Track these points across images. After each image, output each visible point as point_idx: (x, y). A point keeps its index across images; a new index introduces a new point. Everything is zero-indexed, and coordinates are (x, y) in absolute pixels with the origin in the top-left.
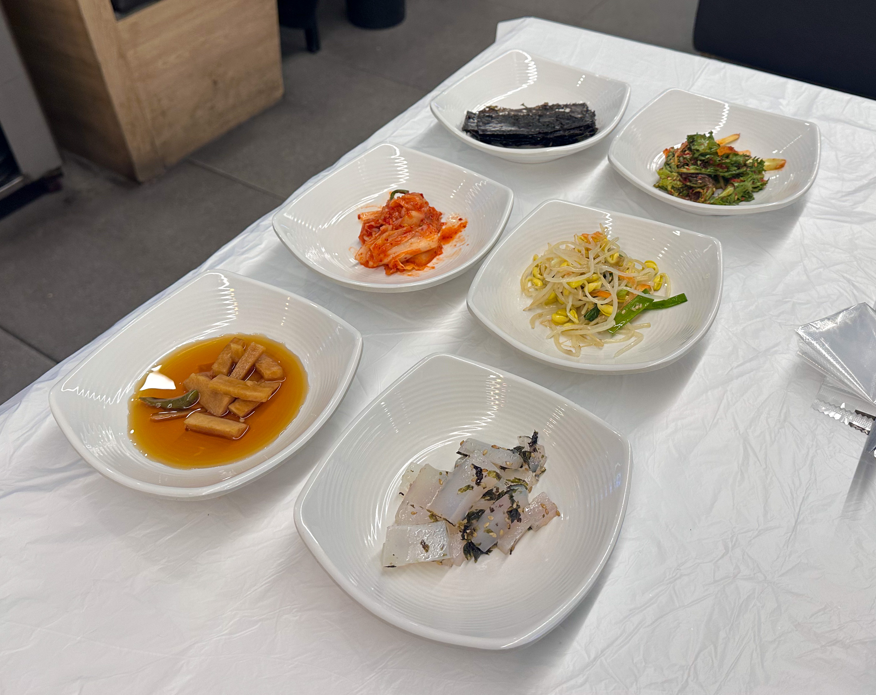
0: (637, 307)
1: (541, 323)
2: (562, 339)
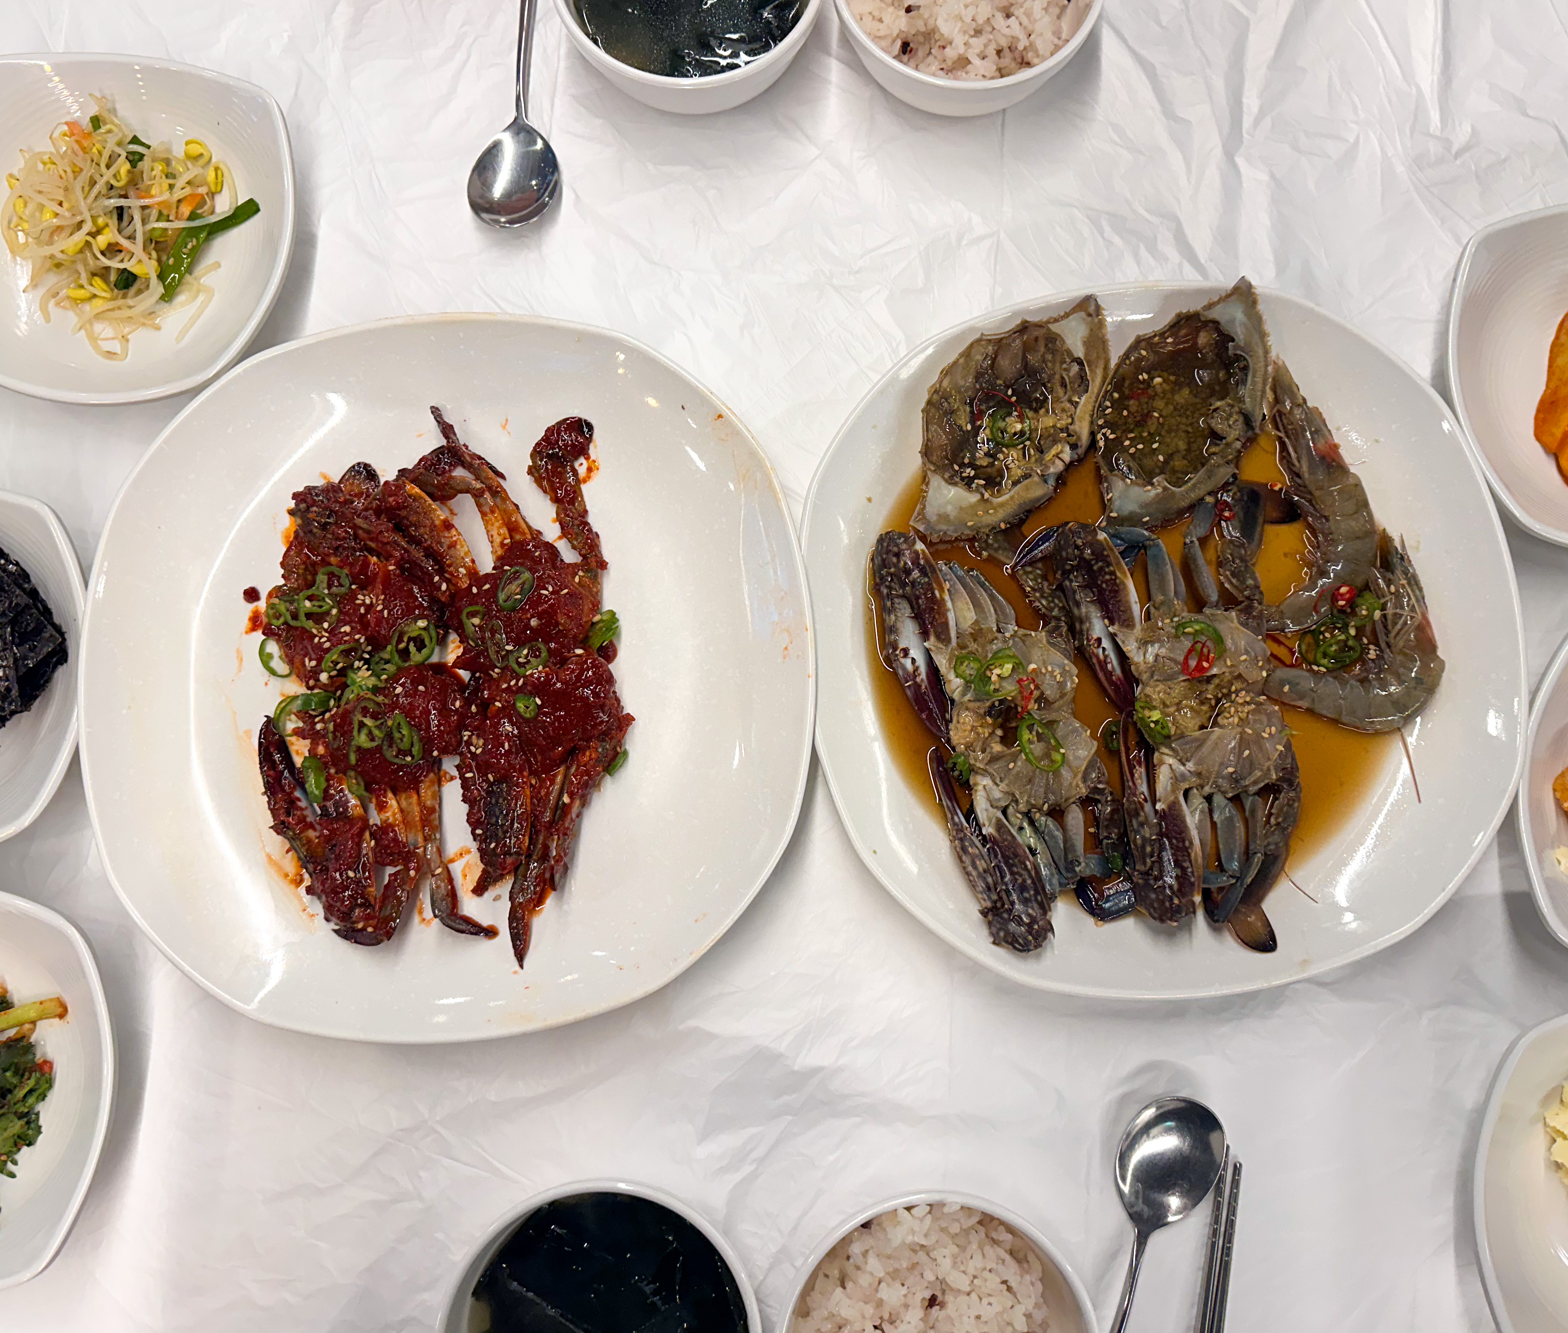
0: (189, 246)
1: (58, 304)
2: (98, 327)
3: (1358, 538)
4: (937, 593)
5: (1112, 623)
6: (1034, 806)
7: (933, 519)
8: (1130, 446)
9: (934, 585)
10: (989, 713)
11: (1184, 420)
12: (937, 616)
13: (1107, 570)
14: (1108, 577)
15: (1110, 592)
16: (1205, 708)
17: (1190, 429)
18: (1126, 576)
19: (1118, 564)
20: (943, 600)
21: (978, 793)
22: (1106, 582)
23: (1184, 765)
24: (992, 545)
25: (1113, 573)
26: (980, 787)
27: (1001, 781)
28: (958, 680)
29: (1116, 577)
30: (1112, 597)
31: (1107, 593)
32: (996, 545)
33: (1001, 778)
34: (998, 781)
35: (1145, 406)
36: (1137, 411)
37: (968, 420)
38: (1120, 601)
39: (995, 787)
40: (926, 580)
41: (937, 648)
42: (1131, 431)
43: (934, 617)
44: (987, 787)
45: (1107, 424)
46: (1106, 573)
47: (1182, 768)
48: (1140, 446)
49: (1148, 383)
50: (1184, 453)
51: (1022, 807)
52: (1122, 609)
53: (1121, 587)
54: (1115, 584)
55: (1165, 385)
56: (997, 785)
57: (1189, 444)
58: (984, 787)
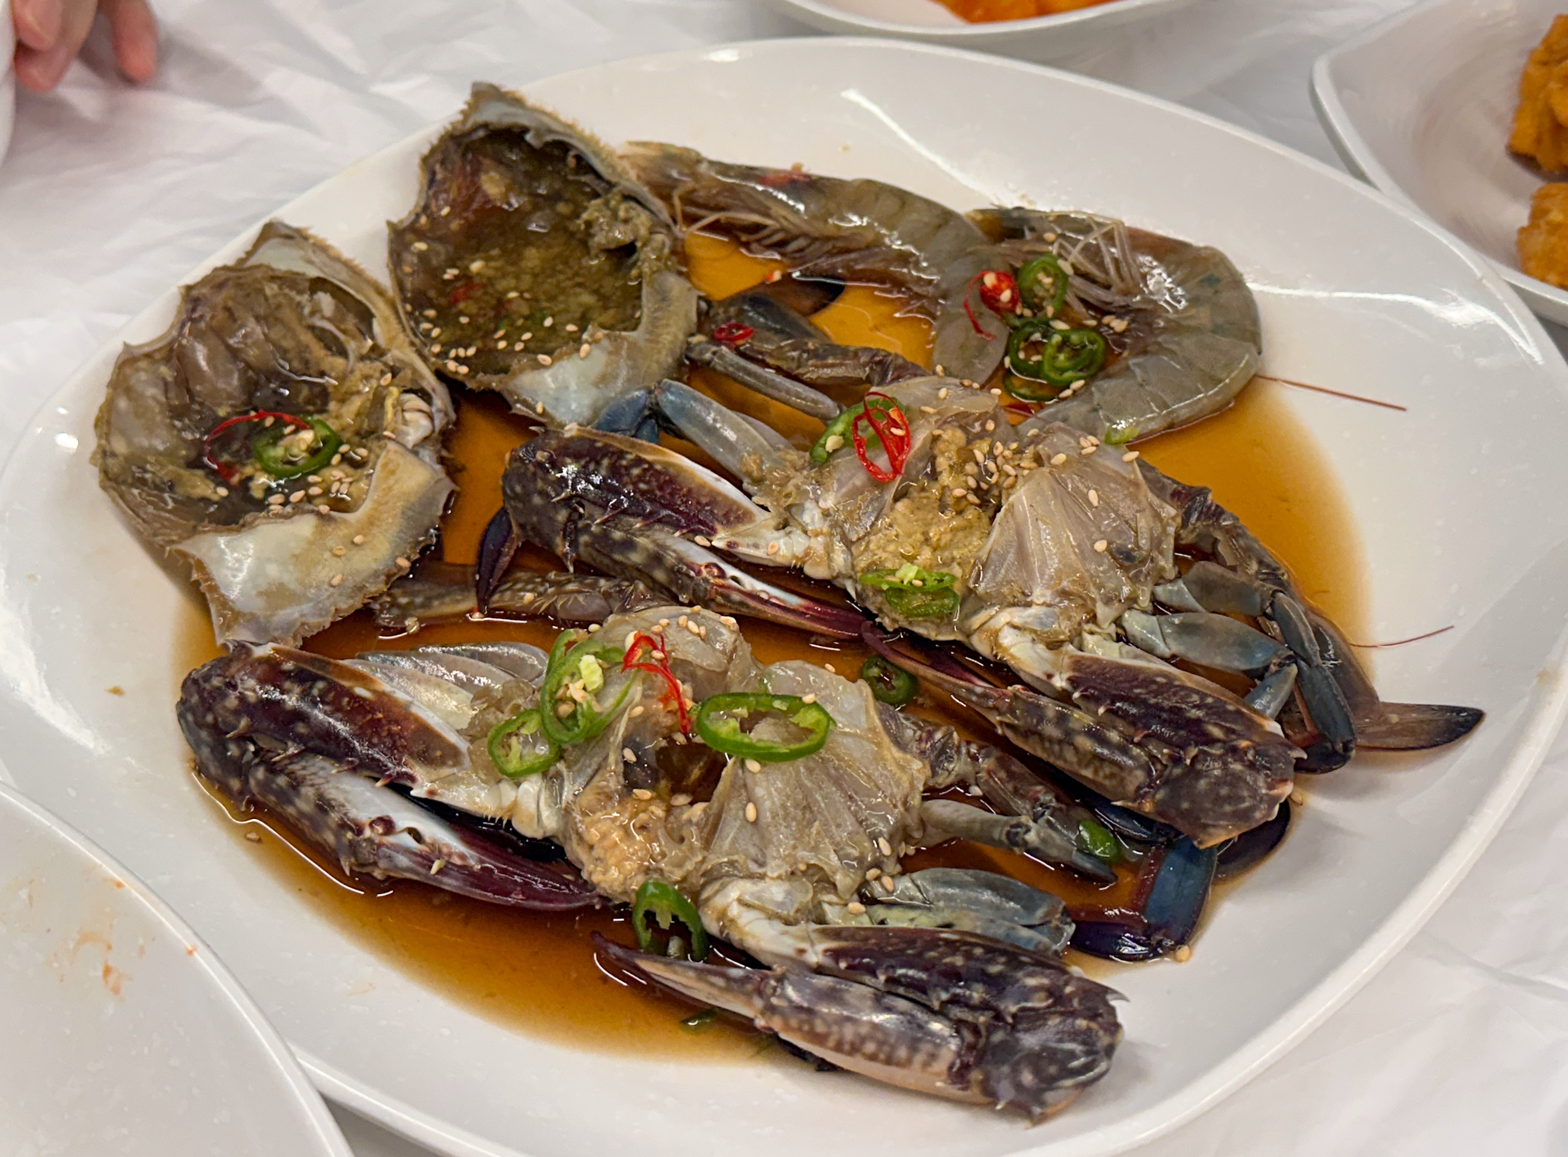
3: (939, 227)
4: (360, 691)
5: (710, 533)
6: (863, 865)
7: (257, 606)
8: (511, 344)
9: (346, 684)
10: (631, 784)
11: (561, 277)
12: (395, 728)
13: (624, 463)
14: (636, 471)
15: (661, 488)
16: (971, 514)
17: (579, 280)
18: (664, 454)
19: (633, 445)
20: (382, 694)
21: (742, 922)
22: (640, 478)
23: (1029, 605)
24: (411, 604)
25: (639, 461)
26: (735, 910)
27: (762, 865)
28: (525, 786)
29: (651, 464)
30: (672, 494)
31: (658, 493)
32: (419, 600)
33: (756, 861)
34: (754, 868)
35: (487, 298)
36: (480, 308)
37: (212, 485)
38: (690, 491)
39: (761, 885)
40: (320, 685)
41: (441, 780)
42: (496, 330)
43: (390, 734)
44: (747, 898)
45: (448, 346)
46: (627, 468)
47: (1033, 610)
48: (527, 336)
49: (466, 277)
50: (601, 303)
51: (843, 880)
52: (704, 500)
53: (671, 470)
54: (659, 473)
55: (493, 264)
56: (762, 877)
57: (596, 292)
58: (741, 902)
